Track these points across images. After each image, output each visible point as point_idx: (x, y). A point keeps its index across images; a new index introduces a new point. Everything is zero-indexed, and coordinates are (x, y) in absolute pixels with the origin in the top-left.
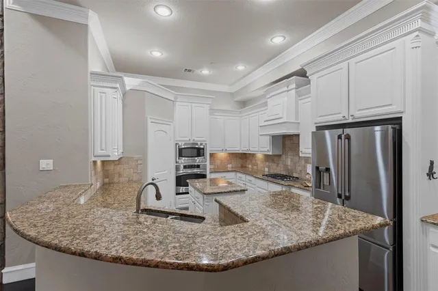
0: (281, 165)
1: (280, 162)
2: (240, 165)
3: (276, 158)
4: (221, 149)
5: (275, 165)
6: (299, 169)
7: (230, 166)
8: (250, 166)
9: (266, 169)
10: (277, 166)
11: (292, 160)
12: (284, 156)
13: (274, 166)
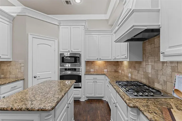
0: (141, 72)
1: (141, 69)
2: (113, 70)
3: (137, 65)
4: (96, 58)
5: (137, 71)
6: (162, 78)
7: (105, 70)
8: (120, 71)
9: (130, 75)
10: (138, 73)
11: (153, 68)
12: (144, 64)
13: (135, 72)
